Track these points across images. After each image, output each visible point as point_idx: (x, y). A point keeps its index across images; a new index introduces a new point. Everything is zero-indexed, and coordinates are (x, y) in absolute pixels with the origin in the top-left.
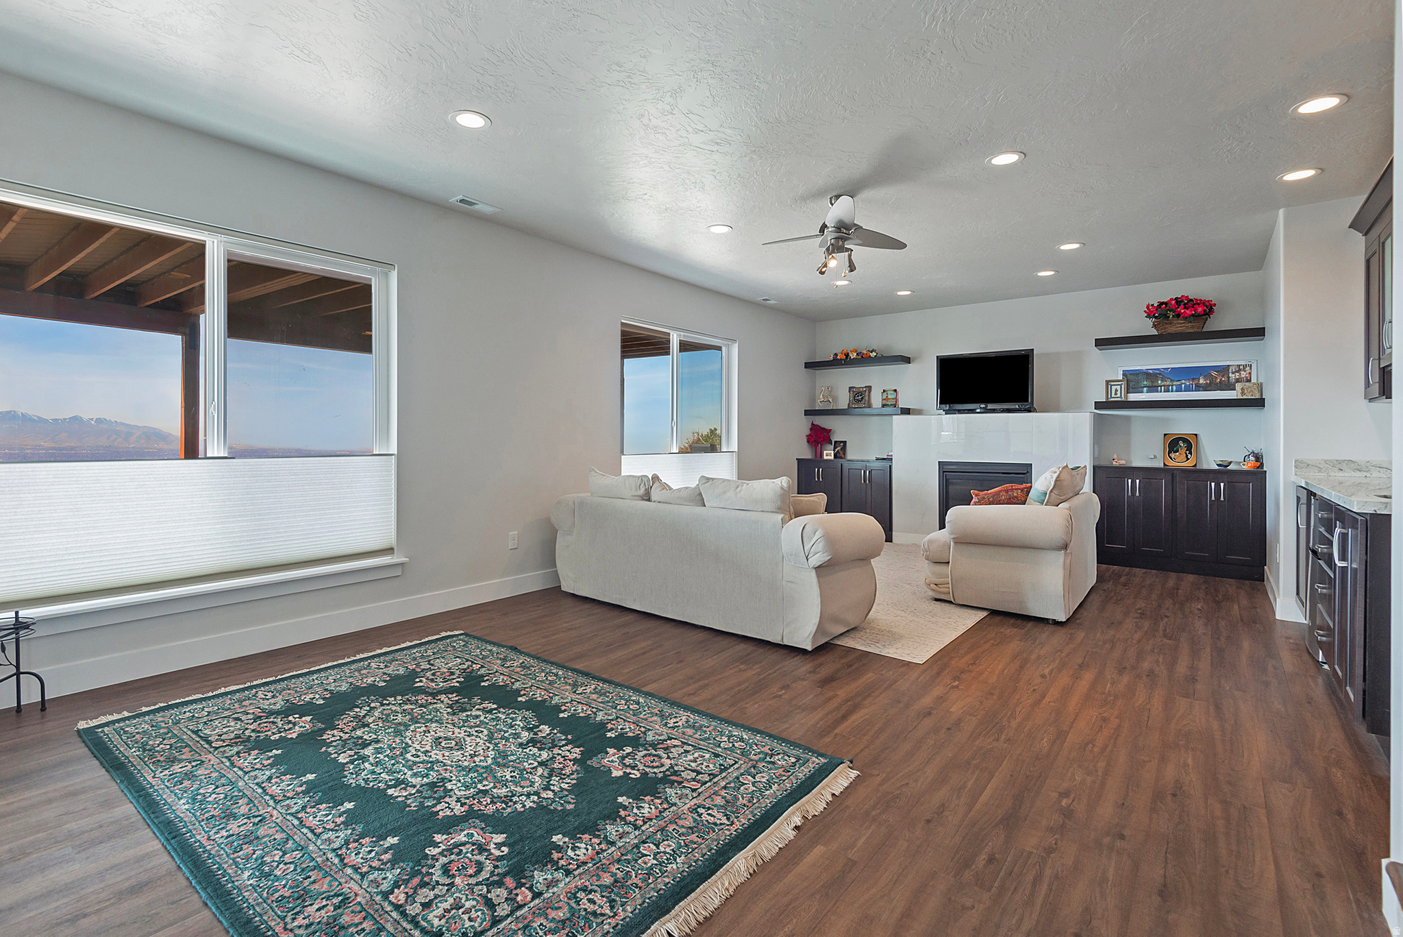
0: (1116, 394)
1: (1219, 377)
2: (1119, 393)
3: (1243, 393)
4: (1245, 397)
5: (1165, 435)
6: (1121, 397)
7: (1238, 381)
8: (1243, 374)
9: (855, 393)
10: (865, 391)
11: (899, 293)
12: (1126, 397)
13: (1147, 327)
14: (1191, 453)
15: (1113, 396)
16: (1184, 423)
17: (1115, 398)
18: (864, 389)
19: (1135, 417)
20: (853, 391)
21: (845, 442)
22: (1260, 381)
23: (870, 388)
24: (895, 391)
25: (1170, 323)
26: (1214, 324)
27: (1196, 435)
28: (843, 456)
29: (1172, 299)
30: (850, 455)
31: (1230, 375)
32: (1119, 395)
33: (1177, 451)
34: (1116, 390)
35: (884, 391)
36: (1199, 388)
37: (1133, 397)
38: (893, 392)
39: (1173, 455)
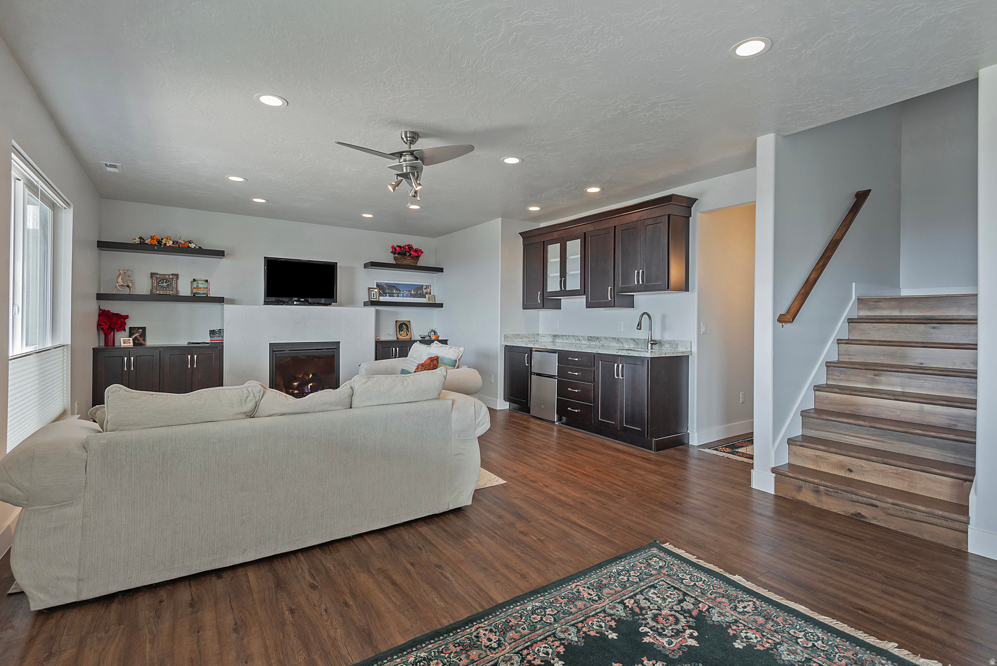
0: (374, 296)
1: (419, 291)
2: (375, 296)
3: (429, 300)
4: (430, 302)
5: (396, 321)
6: (376, 298)
7: (426, 293)
8: (428, 290)
9: (159, 280)
10: (172, 278)
11: (255, 200)
12: (379, 298)
13: (390, 259)
14: (408, 331)
15: (372, 297)
16: (405, 314)
17: (374, 298)
18: (171, 277)
19: (382, 310)
20: (157, 278)
21: (144, 329)
22: (434, 294)
23: (177, 276)
24: (207, 281)
25: (405, 259)
26: (420, 263)
27: (409, 321)
28: (143, 342)
29: (406, 245)
30: (150, 342)
31: (424, 290)
32: (375, 297)
33: (402, 331)
34: (374, 294)
35: (194, 280)
36: (412, 296)
37: (382, 299)
38: (204, 282)
39: (401, 333)
